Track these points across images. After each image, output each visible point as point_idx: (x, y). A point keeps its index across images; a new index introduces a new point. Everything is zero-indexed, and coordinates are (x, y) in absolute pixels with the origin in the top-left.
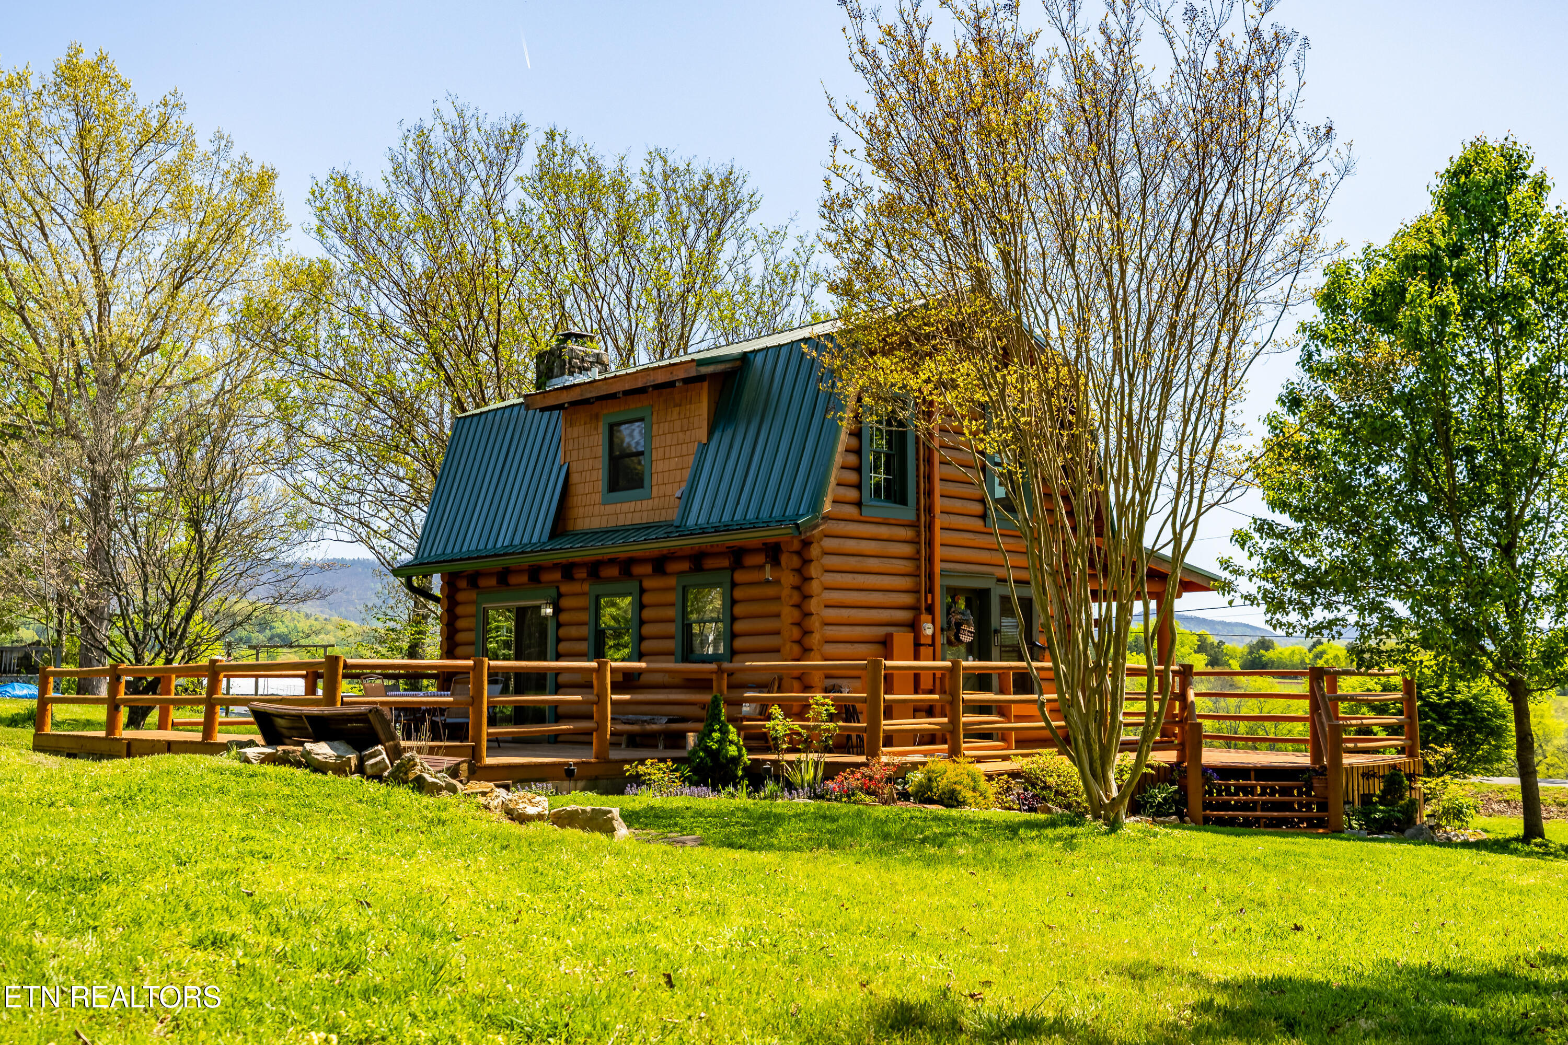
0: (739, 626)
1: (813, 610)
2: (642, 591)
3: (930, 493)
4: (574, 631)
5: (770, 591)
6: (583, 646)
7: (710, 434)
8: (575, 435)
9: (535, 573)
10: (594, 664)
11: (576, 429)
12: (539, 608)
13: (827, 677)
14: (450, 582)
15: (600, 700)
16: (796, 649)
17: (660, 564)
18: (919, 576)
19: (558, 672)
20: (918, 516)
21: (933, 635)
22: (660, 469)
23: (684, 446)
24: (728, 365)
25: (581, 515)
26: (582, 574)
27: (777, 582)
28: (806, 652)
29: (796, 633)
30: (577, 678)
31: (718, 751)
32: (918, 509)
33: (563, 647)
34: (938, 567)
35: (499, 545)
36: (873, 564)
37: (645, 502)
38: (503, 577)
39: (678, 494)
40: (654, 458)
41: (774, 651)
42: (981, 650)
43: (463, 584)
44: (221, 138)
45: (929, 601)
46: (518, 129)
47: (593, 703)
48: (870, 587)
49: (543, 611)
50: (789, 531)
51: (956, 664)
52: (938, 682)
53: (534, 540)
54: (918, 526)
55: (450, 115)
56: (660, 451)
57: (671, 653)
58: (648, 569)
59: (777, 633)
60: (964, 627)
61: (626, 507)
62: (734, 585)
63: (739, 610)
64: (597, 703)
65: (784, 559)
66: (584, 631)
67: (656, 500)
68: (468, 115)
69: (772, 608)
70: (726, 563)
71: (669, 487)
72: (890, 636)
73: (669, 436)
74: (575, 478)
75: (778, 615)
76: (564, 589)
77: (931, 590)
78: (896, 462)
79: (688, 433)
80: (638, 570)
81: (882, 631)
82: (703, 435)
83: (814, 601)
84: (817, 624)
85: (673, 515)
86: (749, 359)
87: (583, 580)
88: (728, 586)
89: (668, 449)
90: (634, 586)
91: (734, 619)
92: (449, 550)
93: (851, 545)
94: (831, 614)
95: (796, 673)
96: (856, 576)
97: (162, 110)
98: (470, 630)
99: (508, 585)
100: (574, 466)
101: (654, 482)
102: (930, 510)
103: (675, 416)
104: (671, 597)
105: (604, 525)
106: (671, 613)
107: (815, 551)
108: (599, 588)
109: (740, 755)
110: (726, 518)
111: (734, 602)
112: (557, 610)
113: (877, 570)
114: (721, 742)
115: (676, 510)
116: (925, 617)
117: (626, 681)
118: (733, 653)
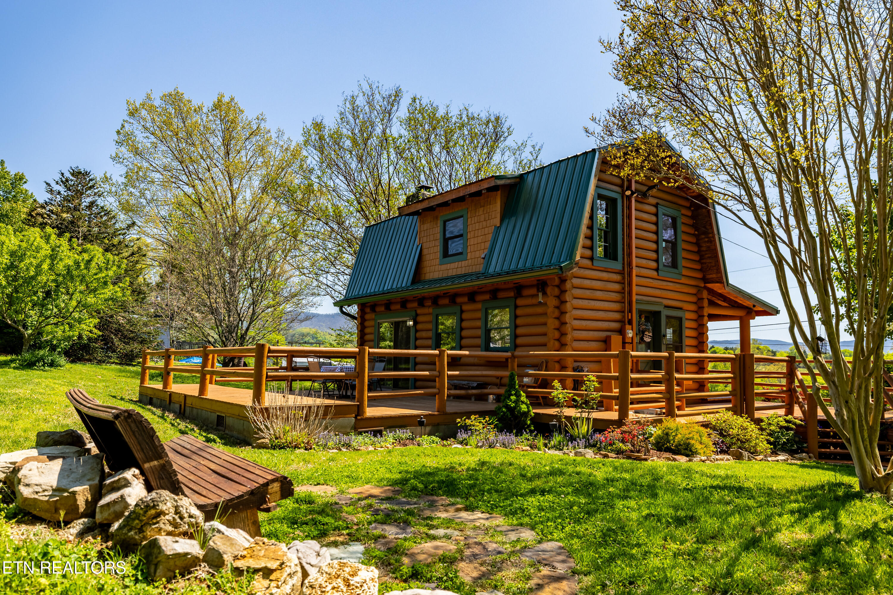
0: (519, 331)
1: (567, 321)
2: (462, 311)
3: (630, 254)
4: (424, 334)
5: (539, 310)
6: (429, 342)
7: (502, 221)
8: (425, 229)
9: (404, 303)
10: (437, 352)
11: (425, 225)
12: (406, 321)
13: (575, 361)
14: (362, 308)
15: (441, 373)
16: (557, 344)
17: (472, 296)
18: (624, 303)
19: (416, 356)
20: (623, 267)
21: (632, 338)
22: (472, 243)
23: (486, 229)
24: (513, 181)
25: (428, 271)
26: (428, 303)
27: (545, 304)
28: (563, 346)
29: (557, 334)
30: (426, 359)
31: (515, 408)
32: (623, 264)
33: (419, 342)
34: (634, 298)
35: (385, 289)
36: (599, 294)
37: (463, 262)
38: (388, 306)
39: (483, 256)
40: (469, 237)
41: (543, 346)
42: (655, 346)
43: (368, 310)
44: (280, 131)
45: (630, 318)
46: (398, 94)
47: (436, 377)
48: (597, 308)
49: (408, 323)
50: (556, 271)
51: (671, 355)
52: (634, 364)
53: (403, 285)
54: (624, 274)
55: (366, 87)
56: (472, 233)
57: (479, 346)
58: (465, 299)
59: (545, 334)
60: (646, 333)
61: (453, 265)
62: (516, 307)
63: (519, 321)
64: (438, 377)
65: (549, 290)
66: (430, 334)
67: (470, 261)
68: (374, 87)
69: (541, 320)
70: (512, 294)
71: (477, 253)
72: (609, 337)
73: (477, 224)
74: (425, 252)
75: (545, 324)
76: (419, 311)
77: (630, 311)
78: (610, 236)
79: (488, 221)
80: (459, 300)
81: (604, 334)
82: (497, 221)
83: (568, 315)
84: (570, 329)
85: (480, 268)
86: (524, 178)
87: (429, 307)
88: (513, 307)
89: (476, 231)
90: (457, 309)
91: (516, 327)
92: (361, 293)
93: (587, 283)
94: (577, 323)
95: (557, 359)
96: (590, 301)
97: (257, 121)
98: (372, 334)
99: (390, 310)
100: (425, 246)
101: (469, 251)
102: (630, 264)
103: (481, 213)
104: (479, 315)
105: (440, 276)
106: (478, 323)
107: (568, 285)
108: (438, 311)
109: (529, 411)
110: (513, 267)
111: (516, 317)
112: (415, 323)
113: (601, 299)
114: (516, 402)
115: (482, 266)
116: (627, 326)
117: (454, 362)
118: (516, 346)
